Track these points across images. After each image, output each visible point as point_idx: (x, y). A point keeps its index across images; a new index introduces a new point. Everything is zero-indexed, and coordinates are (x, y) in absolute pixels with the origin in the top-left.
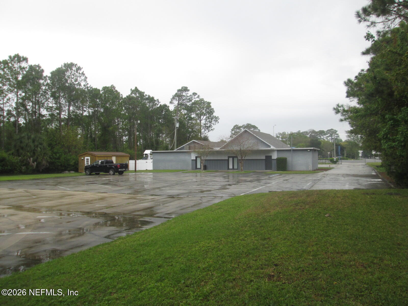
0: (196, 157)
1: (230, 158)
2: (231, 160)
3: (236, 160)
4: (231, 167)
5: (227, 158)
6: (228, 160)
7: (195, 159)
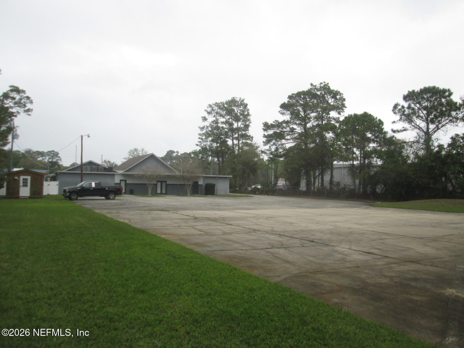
0: (121, 180)
1: (158, 183)
2: (159, 185)
3: (164, 184)
4: (159, 191)
5: (156, 183)
6: (156, 185)
7: (119, 182)
